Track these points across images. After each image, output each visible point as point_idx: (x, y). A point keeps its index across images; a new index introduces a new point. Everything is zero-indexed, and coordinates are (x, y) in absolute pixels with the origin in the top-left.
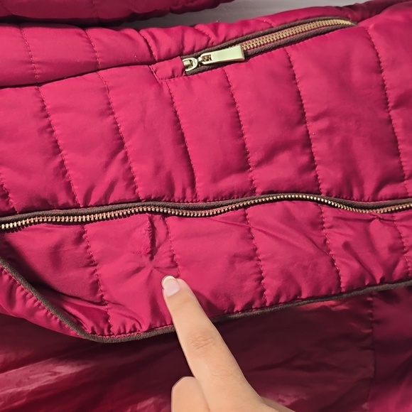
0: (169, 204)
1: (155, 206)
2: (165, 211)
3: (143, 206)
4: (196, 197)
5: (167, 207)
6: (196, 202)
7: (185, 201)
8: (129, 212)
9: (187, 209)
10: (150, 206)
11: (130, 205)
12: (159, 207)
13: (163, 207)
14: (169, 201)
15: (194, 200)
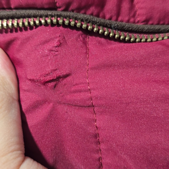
0: (96, 19)
1: (76, 19)
2: (90, 28)
3: (59, 16)
4: (134, 16)
5: (94, 23)
6: (134, 22)
7: (120, 18)
8: (37, 22)
9: (122, 29)
10: (69, 17)
11: (42, 12)
12: (82, 21)
13: (88, 21)
14: (98, 16)
15: (132, 20)
